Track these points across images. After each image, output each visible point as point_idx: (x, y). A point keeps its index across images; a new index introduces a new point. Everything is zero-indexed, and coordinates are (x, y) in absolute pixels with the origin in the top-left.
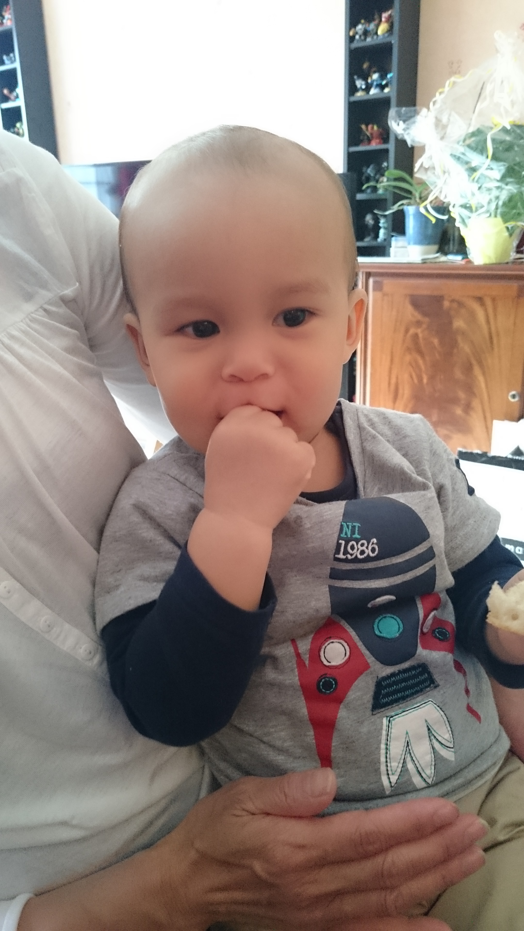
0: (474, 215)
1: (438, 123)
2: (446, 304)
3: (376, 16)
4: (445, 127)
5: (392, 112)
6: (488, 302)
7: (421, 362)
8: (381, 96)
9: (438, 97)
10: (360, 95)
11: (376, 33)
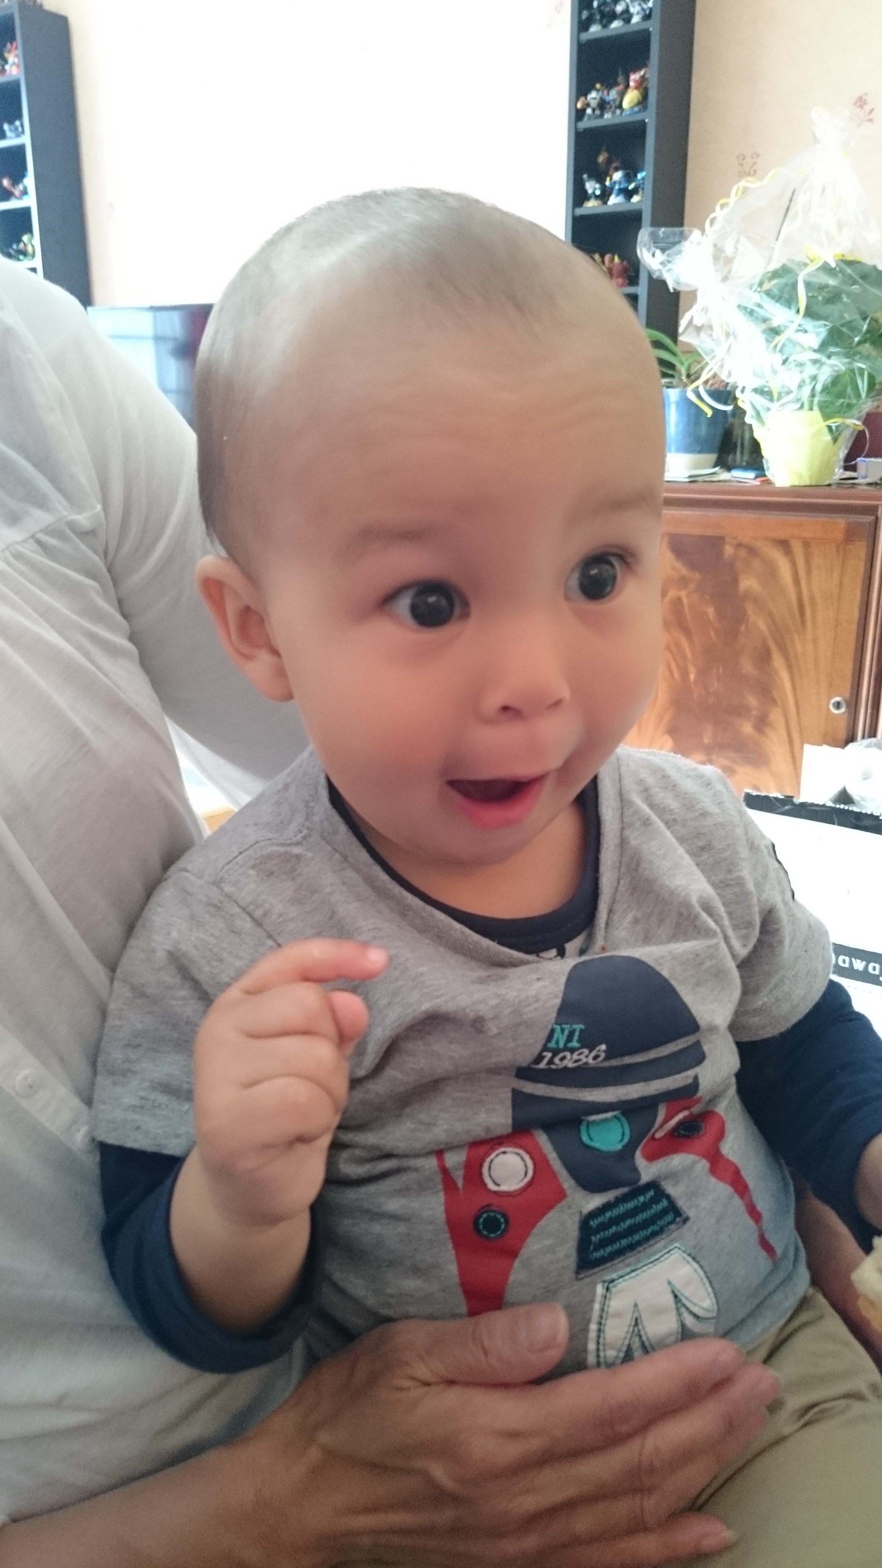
0: (775, 406)
1: (718, 253)
2: (729, 550)
3: (620, 79)
4: (729, 261)
5: (644, 235)
6: (797, 548)
7: (685, 645)
8: (626, 207)
9: (719, 213)
10: (591, 206)
11: (620, 106)
